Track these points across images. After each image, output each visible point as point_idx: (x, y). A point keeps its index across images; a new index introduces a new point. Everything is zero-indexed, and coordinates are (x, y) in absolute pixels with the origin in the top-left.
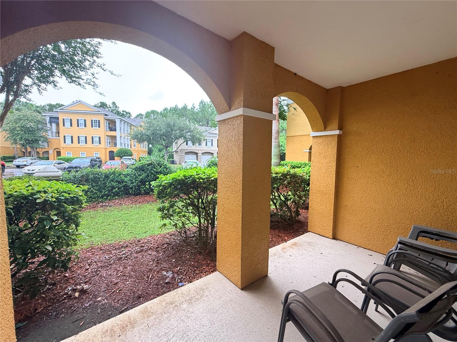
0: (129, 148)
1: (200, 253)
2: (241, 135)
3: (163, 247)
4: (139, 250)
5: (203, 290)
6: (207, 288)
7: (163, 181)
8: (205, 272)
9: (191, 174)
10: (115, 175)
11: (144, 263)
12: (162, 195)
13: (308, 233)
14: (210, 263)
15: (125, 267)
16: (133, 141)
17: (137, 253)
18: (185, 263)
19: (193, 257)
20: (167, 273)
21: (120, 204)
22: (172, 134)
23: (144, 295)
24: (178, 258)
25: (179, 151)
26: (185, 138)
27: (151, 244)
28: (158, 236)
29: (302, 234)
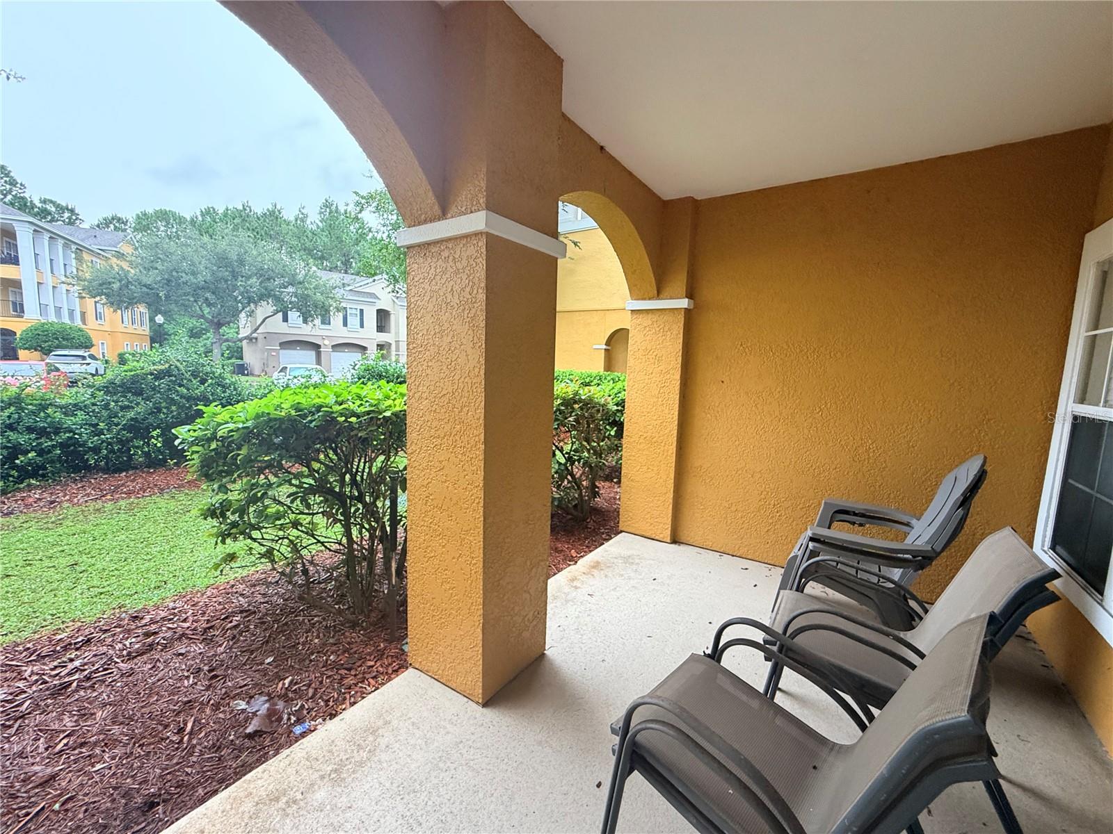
0: (78, 322)
1: (354, 625)
2: (480, 291)
3: (230, 625)
4: (137, 646)
5: (373, 733)
6: (387, 723)
7: (219, 424)
8: (374, 678)
9: (317, 401)
10: (23, 409)
11: (159, 686)
12: (220, 468)
13: (620, 535)
14: (385, 649)
15: (84, 715)
16: (90, 302)
17: (130, 658)
18: (307, 662)
19: (331, 641)
20: (248, 703)
21: (52, 502)
22: (235, 288)
23: (167, 792)
24: (282, 650)
25: (261, 337)
26: (278, 300)
27: (185, 620)
28: (209, 593)
29: (607, 540)
